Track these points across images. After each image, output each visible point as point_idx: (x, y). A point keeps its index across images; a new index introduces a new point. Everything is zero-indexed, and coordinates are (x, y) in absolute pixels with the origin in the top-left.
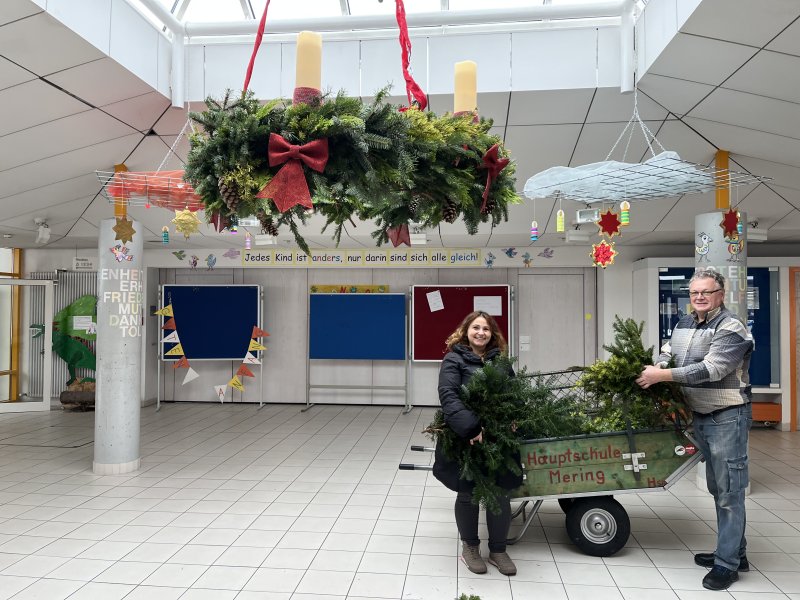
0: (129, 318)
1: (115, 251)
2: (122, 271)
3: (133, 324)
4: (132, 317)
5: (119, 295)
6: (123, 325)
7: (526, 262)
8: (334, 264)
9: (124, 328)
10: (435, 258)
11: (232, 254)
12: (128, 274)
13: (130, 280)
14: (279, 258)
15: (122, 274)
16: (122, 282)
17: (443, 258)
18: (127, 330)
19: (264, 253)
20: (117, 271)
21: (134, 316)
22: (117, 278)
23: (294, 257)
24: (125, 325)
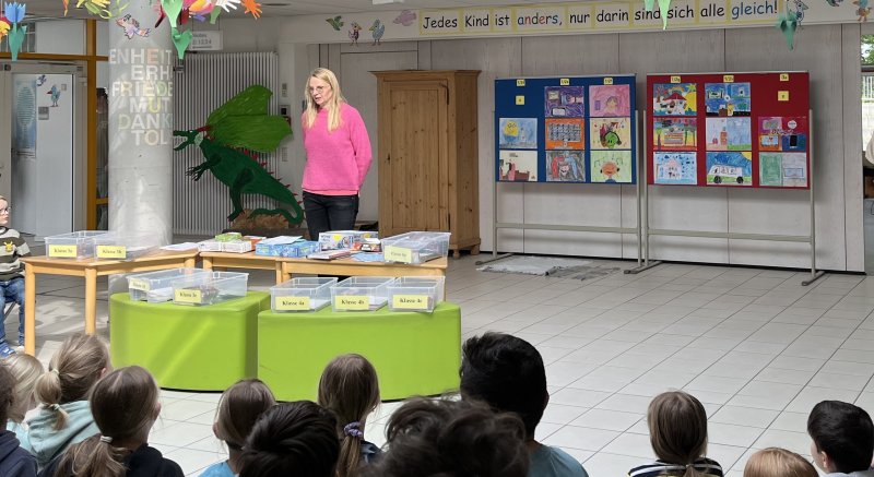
0: (144, 118)
1: (124, 24)
2: (133, 51)
3: (153, 127)
4: (149, 117)
5: (131, 86)
6: (136, 128)
7: (861, 12)
8: (548, 29)
9: (138, 132)
10: (706, 13)
11: (406, 18)
12: (142, 56)
13: (146, 64)
14: (471, 22)
15: (133, 56)
16: (133, 67)
17: (720, 12)
18: (142, 136)
19: (449, 16)
20: (127, 50)
21: (154, 115)
22: (126, 62)
23: (492, 20)
24: (139, 128)
